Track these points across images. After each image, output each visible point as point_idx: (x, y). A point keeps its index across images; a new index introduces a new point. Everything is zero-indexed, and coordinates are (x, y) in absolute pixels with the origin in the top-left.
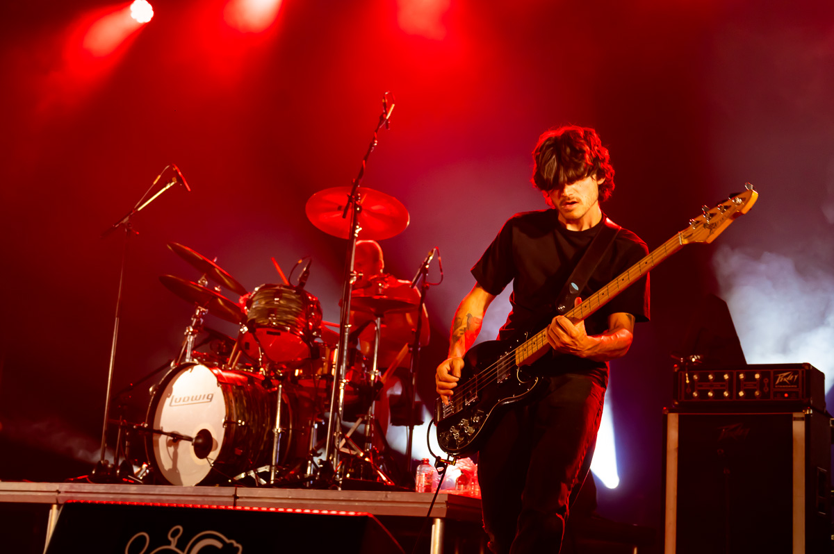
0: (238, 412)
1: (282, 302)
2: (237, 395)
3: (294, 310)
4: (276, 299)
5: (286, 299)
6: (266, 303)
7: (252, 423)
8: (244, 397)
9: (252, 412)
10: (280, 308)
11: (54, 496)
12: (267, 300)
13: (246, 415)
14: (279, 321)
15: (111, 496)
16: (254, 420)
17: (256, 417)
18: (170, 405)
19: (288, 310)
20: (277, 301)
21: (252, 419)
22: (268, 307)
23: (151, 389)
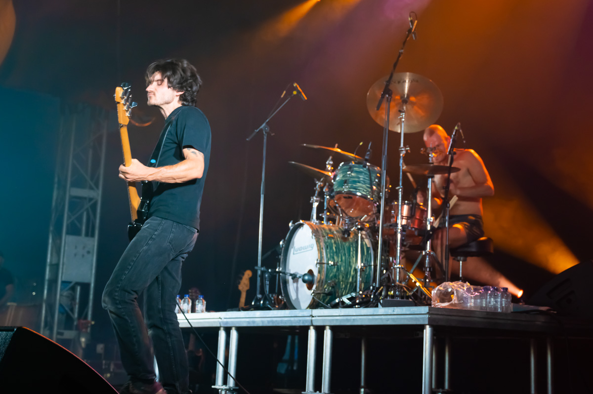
0: (329, 256)
1: (353, 174)
2: (328, 244)
3: (361, 179)
4: (348, 173)
5: (357, 172)
6: (343, 176)
7: (340, 263)
8: (334, 245)
9: (340, 255)
10: (351, 179)
11: (218, 321)
12: (344, 174)
13: (335, 258)
14: (350, 188)
15: (248, 320)
16: (342, 261)
17: (344, 258)
18: (294, 254)
19: (357, 179)
20: (349, 174)
21: (340, 260)
22: (343, 179)
23: (281, 243)
